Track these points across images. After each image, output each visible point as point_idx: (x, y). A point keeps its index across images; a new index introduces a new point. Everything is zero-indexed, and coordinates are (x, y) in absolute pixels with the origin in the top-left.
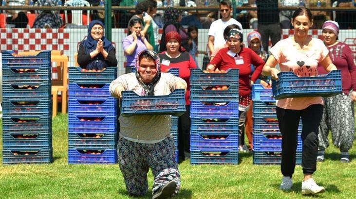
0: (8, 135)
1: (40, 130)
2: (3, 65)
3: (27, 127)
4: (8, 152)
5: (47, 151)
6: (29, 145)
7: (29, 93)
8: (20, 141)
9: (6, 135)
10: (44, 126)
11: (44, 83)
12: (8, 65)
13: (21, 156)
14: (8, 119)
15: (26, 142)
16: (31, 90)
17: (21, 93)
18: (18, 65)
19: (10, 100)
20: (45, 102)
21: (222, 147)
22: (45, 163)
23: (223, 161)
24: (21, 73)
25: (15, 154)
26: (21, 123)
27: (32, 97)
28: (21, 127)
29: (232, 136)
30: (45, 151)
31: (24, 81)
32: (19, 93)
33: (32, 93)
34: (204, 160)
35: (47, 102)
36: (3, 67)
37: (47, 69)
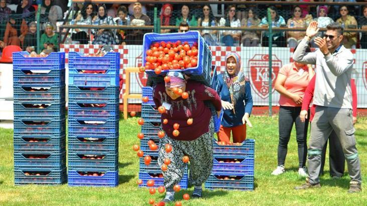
0: (19, 155)
1: (51, 150)
2: (14, 83)
3: (38, 146)
4: (19, 172)
5: (58, 172)
6: (41, 166)
7: (40, 112)
8: (31, 161)
9: (17, 155)
10: (55, 147)
11: (56, 102)
12: (19, 83)
13: (32, 176)
14: (19, 138)
15: (38, 162)
16: (42, 109)
17: (32, 112)
18: (29, 83)
19: (20, 119)
20: (55, 122)
21: (236, 171)
22: (56, 184)
23: (238, 185)
24: (32, 91)
25: (26, 174)
26: (32, 143)
27: (43, 117)
28: (32, 147)
29: (247, 160)
30: (56, 172)
31: (35, 100)
32: (29, 112)
33: (43, 112)
34: (218, 184)
35: (58, 122)
36: (14, 85)
37: (58, 88)
